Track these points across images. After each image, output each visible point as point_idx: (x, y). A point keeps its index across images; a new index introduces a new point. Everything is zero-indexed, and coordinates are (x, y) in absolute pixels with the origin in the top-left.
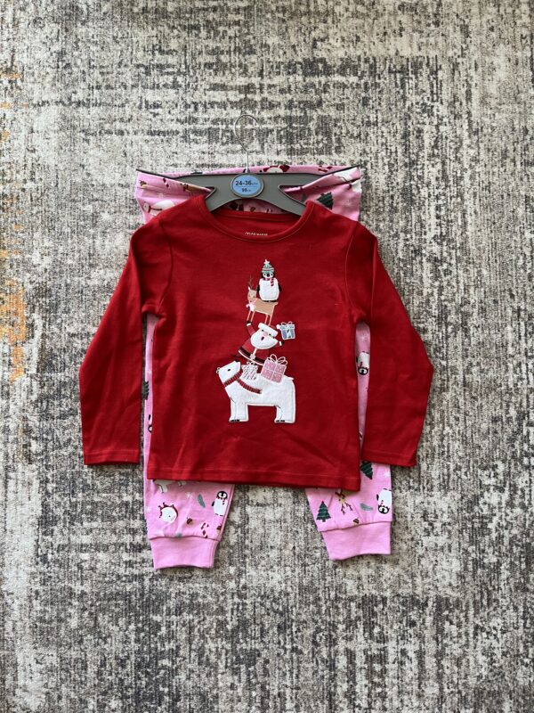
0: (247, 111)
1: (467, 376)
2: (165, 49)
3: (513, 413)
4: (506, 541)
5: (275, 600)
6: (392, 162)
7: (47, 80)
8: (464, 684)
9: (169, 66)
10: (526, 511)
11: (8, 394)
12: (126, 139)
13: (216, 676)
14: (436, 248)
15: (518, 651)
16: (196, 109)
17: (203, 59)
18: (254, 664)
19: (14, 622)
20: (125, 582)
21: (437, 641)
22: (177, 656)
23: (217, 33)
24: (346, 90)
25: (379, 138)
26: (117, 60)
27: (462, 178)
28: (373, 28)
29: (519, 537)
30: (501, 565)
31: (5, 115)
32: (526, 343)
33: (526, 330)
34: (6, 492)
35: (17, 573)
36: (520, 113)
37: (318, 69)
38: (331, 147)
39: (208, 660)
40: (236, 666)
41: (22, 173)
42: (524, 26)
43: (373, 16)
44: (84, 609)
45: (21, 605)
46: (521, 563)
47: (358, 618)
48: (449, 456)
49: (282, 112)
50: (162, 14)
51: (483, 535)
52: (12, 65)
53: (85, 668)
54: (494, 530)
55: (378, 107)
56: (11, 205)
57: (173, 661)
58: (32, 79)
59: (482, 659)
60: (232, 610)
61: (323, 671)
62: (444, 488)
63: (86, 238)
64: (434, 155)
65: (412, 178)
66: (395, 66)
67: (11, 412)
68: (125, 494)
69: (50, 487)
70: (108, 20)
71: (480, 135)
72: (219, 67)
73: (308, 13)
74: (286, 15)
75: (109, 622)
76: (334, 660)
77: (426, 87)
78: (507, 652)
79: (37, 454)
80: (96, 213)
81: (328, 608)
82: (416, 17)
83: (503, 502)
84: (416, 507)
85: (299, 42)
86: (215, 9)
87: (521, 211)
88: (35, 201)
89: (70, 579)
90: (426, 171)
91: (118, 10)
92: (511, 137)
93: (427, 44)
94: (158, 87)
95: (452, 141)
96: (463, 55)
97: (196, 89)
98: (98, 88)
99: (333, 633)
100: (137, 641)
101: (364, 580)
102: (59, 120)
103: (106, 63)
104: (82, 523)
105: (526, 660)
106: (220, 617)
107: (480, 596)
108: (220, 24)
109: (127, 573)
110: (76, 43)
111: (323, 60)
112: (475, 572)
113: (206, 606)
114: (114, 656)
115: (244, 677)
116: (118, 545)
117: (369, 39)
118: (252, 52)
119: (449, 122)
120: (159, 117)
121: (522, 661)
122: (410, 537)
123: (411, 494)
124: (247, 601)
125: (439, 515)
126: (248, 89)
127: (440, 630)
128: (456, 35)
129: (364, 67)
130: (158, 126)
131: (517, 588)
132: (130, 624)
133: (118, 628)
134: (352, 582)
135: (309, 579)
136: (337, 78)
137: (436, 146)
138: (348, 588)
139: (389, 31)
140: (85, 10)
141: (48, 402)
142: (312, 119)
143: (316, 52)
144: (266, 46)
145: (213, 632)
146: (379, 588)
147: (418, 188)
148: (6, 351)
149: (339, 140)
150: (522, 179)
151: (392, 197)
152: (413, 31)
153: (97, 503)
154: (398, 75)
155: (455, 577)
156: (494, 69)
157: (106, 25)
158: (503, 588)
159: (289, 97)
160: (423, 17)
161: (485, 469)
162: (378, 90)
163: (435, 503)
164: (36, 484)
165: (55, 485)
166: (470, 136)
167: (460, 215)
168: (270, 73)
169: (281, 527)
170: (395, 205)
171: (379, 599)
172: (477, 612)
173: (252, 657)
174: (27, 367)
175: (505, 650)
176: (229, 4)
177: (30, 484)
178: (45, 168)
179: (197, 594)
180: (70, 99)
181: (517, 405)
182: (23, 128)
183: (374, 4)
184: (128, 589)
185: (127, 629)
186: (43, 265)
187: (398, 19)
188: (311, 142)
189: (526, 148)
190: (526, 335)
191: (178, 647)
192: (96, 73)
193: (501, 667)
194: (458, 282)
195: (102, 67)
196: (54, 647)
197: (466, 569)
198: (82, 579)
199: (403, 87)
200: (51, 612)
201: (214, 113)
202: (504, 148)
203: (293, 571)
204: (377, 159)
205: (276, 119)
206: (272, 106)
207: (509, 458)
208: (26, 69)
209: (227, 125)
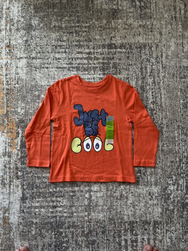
0: (90, 61)
1: (162, 148)
2: (62, 40)
3: (178, 159)
4: (176, 201)
5: (101, 223)
6: (137, 77)
7: (22, 50)
8: (163, 249)
9: (63, 46)
10: (182, 192)
11: (10, 156)
12: (49, 70)
13: (81, 249)
14: (152, 106)
15: (180, 237)
16: (72, 60)
17: (75, 43)
18: (94, 244)
19: (14, 233)
20: (50, 218)
21: (154, 235)
22: (69, 243)
23: (79, 35)
24: (122, 54)
25: (133, 70)
26: (46, 44)
27: (160, 83)
28: (130, 33)
29: (180, 200)
30: (174, 210)
31: (8, 62)
32: (182, 137)
33: (181, 132)
34: (10, 189)
35: (14, 216)
36: (179, 61)
37: (112, 47)
38: (117, 72)
39: (79, 243)
40: (88, 245)
41: (14, 81)
42: (180, 32)
43: (130, 29)
44: (37, 228)
45: (16, 227)
46: (181, 209)
47: (128, 229)
48: (157, 174)
49: (101, 61)
50: (60, 28)
51: (169, 200)
52: (10, 44)
53: (38, 247)
54: (172, 198)
55: (132, 60)
56: (11, 92)
57: (67, 244)
58: (17, 50)
59: (168, 240)
60: (87, 227)
61: (117, 246)
62: (156, 184)
63: (36, 103)
64: (151, 75)
65: (144, 83)
66: (138, 46)
67: (11, 162)
68: (50, 189)
69: (25, 187)
70: (42, 30)
71: (166, 68)
72: (80, 46)
73: (109, 28)
74: (102, 29)
75: (45, 232)
76: (121, 242)
77: (148, 53)
78: (177, 238)
79: (20, 176)
80: (39, 94)
81: (118, 225)
82: (145, 29)
83: (175, 189)
84: (147, 191)
85: (106, 38)
86: (78, 27)
87: (179, 94)
88: (19, 91)
89: (32, 218)
90: (148, 81)
91: (46, 26)
92: (176, 69)
93: (148, 39)
94: (60, 53)
95: (156, 71)
96: (160, 42)
97: (72, 53)
98: (40, 53)
99: (120, 234)
100: (55, 238)
101: (130, 216)
102: (27, 64)
103: (42, 45)
104: (36, 199)
105: (183, 240)
106: (83, 229)
107: (168, 220)
108: (80, 31)
109: (51, 215)
110: (32, 37)
111: (114, 44)
112: (166, 212)
113: (78, 226)
114: (47, 243)
115: (91, 249)
116: (48, 206)
117: (129, 37)
118: (91, 41)
119: (156, 65)
120: (60, 63)
121: (182, 241)
122: (145, 201)
123: (145, 187)
124: (92, 224)
125: (154, 194)
126: (89, 53)
127: (155, 231)
128: (158, 35)
129: (127, 46)
130: (60, 66)
131: (179, 217)
132: (52, 232)
133: (48, 234)
134: (126, 216)
135: (112, 216)
136: (119, 50)
137: (151, 72)
138: (125, 219)
139: (136, 34)
140: (34, 26)
141: (24, 158)
142: (111, 63)
143: (112, 41)
144: (95, 39)
145: (80, 234)
146: (135, 218)
147: (146, 86)
148: (9, 141)
149: (120, 70)
150: (179, 83)
151: (137, 89)
152: (144, 34)
153: (41, 192)
154: (139, 49)
155: (160, 214)
156: (170, 47)
157: (41, 32)
158: (175, 217)
159: (103, 56)
160: (147, 29)
161: (169, 178)
162: (132, 54)
163: (153, 190)
164: (20, 186)
165: (26, 187)
166: (162, 69)
167: (159, 95)
168: (97, 48)
169: (102, 199)
170: (138, 91)
171: (135, 222)
172: (167, 225)
173: (93, 242)
174: (16, 147)
175: (176, 237)
176: (83, 25)
177: (18, 186)
178: (22, 80)
179: (75, 222)
180: (30, 57)
181: (179, 157)
182: (14, 66)
183: (131, 25)
184: (52, 221)
185: (52, 234)
186: (22, 113)
187: (139, 30)
188: (111, 71)
189: (181, 73)
190: (181, 134)
191: (69, 240)
192: (39, 48)
193: (175, 243)
194: (159, 117)
195: (41, 46)
196: (27, 240)
197: (163, 211)
198: (36, 218)
199: (140, 53)
200: (26, 229)
201: (78, 61)
202: (173, 73)
203: (107, 213)
204: (132, 76)
205: (99, 63)
206: (97, 59)
207: (176, 174)
208: (15, 46)
209: (83, 65)
